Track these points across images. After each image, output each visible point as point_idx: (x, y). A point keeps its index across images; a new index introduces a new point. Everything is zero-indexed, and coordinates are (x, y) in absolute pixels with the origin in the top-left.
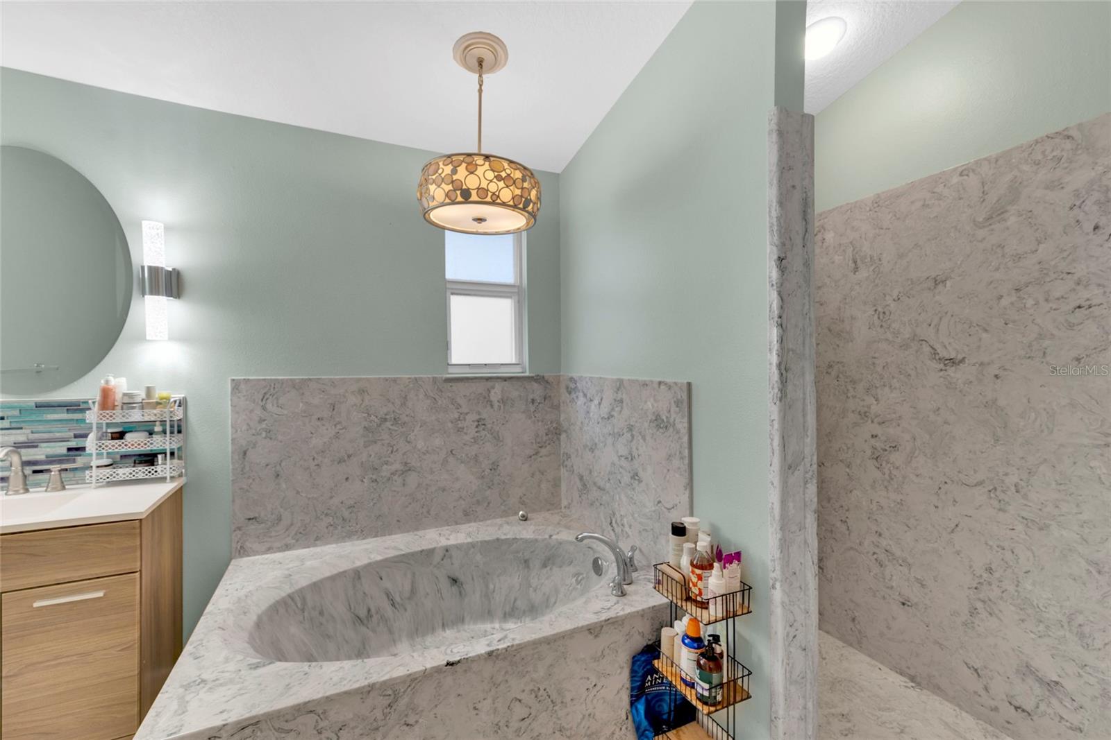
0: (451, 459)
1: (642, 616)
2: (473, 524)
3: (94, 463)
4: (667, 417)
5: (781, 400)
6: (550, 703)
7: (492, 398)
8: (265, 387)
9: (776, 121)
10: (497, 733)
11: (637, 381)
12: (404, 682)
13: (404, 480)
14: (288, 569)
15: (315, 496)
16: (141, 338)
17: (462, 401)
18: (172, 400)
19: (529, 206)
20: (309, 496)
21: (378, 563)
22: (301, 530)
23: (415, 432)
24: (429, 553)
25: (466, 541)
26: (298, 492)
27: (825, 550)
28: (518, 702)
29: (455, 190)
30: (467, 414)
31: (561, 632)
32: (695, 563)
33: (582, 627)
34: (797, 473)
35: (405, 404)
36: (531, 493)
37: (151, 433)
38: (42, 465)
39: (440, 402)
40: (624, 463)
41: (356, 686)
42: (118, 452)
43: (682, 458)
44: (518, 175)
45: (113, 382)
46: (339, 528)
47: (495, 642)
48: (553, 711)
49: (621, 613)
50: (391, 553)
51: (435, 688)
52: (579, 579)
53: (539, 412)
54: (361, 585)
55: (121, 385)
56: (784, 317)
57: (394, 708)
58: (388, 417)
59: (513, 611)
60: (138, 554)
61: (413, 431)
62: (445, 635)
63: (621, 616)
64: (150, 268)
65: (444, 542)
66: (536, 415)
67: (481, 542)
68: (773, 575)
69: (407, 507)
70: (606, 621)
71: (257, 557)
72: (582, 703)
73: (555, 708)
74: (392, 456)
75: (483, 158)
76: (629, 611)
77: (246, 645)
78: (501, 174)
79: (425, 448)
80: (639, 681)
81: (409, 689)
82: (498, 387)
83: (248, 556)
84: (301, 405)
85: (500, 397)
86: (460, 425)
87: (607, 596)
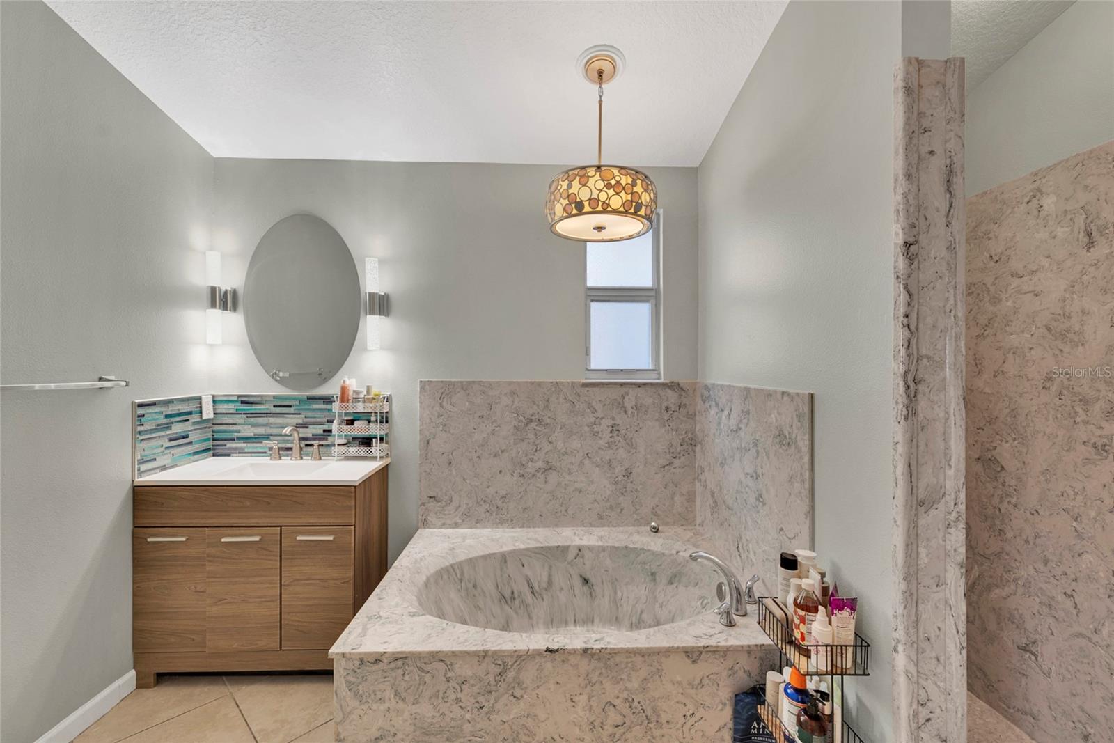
0: (587, 462)
1: (749, 652)
2: (606, 528)
3: (337, 442)
4: (789, 433)
5: (906, 418)
6: (645, 718)
7: (626, 404)
8: (442, 388)
9: (902, 77)
10: (593, 731)
11: (763, 390)
12: (512, 656)
13: (546, 478)
14: (453, 543)
15: (476, 484)
16: (365, 349)
17: (598, 406)
18: (381, 396)
19: (640, 209)
20: (472, 483)
21: (521, 551)
22: (466, 513)
23: (556, 433)
24: (564, 550)
25: (597, 544)
26: (464, 479)
27: (1039, 630)
28: (612, 707)
29: (570, 204)
30: (602, 418)
31: (656, 648)
32: (798, 601)
33: (678, 648)
34: (933, 512)
35: (547, 406)
36: (664, 505)
37: (369, 421)
38: (310, 441)
39: (578, 407)
40: (750, 482)
41: (474, 649)
42: (351, 435)
43: (803, 481)
44: (625, 180)
45: (348, 382)
46: (494, 514)
47: (592, 641)
48: (648, 728)
49: (723, 644)
50: (533, 544)
51: (537, 670)
52: (705, 602)
53: (673, 420)
54: (507, 568)
55: (353, 384)
56: (914, 315)
57: (504, 677)
58: (533, 418)
59: (639, 623)
60: (353, 512)
61: (554, 432)
62: (576, 632)
63: (722, 647)
64: (370, 294)
65: (577, 542)
66: (670, 424)
67: (611, 547)
68: (896, 635)
69: (548, 503)
70: (704, 647)
71: (435, 530)
72: (678, 729)
73: (650, 725)
74: (536, 454)
75: (594, 169)
76: (732, 643)
77: (415, 598)
78: (611, 182)
79: (564, 450)
80: (742, 724)
81: (515, 665)
82: (633, 392)
83: (429, 528)
84: (467, 404)
85: (634, 403)
86: (596, 430)
87: (714, 622)
